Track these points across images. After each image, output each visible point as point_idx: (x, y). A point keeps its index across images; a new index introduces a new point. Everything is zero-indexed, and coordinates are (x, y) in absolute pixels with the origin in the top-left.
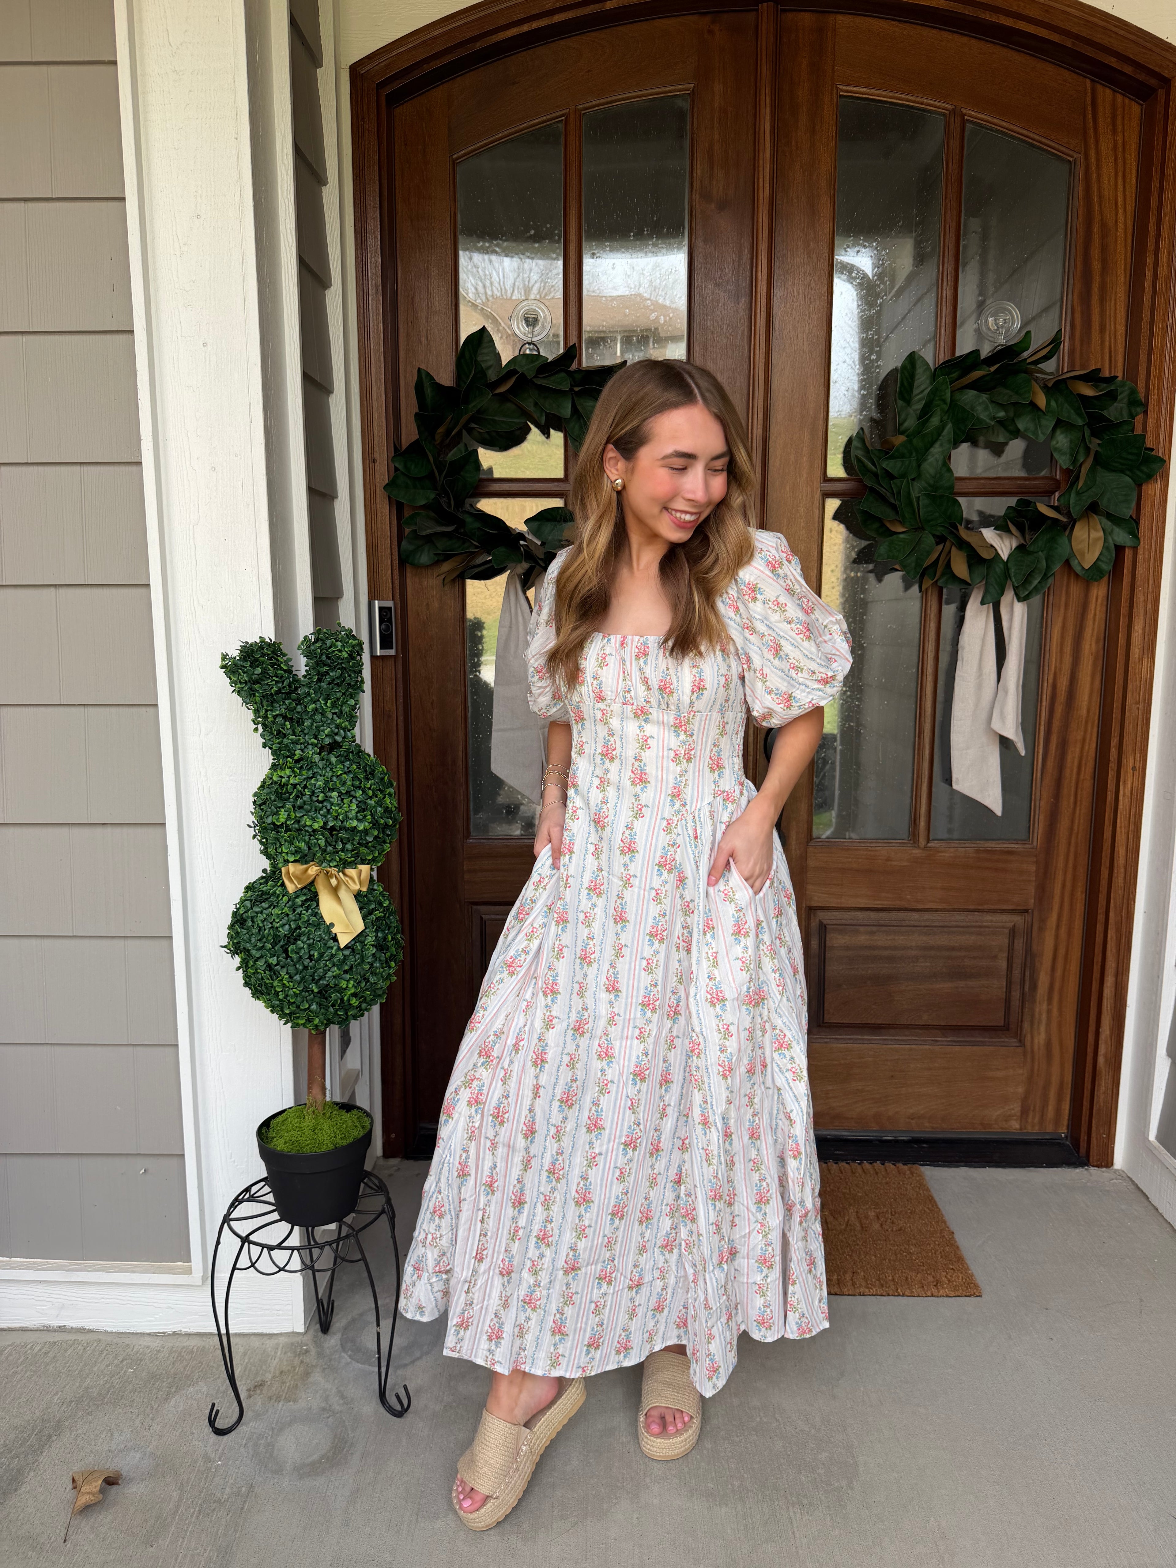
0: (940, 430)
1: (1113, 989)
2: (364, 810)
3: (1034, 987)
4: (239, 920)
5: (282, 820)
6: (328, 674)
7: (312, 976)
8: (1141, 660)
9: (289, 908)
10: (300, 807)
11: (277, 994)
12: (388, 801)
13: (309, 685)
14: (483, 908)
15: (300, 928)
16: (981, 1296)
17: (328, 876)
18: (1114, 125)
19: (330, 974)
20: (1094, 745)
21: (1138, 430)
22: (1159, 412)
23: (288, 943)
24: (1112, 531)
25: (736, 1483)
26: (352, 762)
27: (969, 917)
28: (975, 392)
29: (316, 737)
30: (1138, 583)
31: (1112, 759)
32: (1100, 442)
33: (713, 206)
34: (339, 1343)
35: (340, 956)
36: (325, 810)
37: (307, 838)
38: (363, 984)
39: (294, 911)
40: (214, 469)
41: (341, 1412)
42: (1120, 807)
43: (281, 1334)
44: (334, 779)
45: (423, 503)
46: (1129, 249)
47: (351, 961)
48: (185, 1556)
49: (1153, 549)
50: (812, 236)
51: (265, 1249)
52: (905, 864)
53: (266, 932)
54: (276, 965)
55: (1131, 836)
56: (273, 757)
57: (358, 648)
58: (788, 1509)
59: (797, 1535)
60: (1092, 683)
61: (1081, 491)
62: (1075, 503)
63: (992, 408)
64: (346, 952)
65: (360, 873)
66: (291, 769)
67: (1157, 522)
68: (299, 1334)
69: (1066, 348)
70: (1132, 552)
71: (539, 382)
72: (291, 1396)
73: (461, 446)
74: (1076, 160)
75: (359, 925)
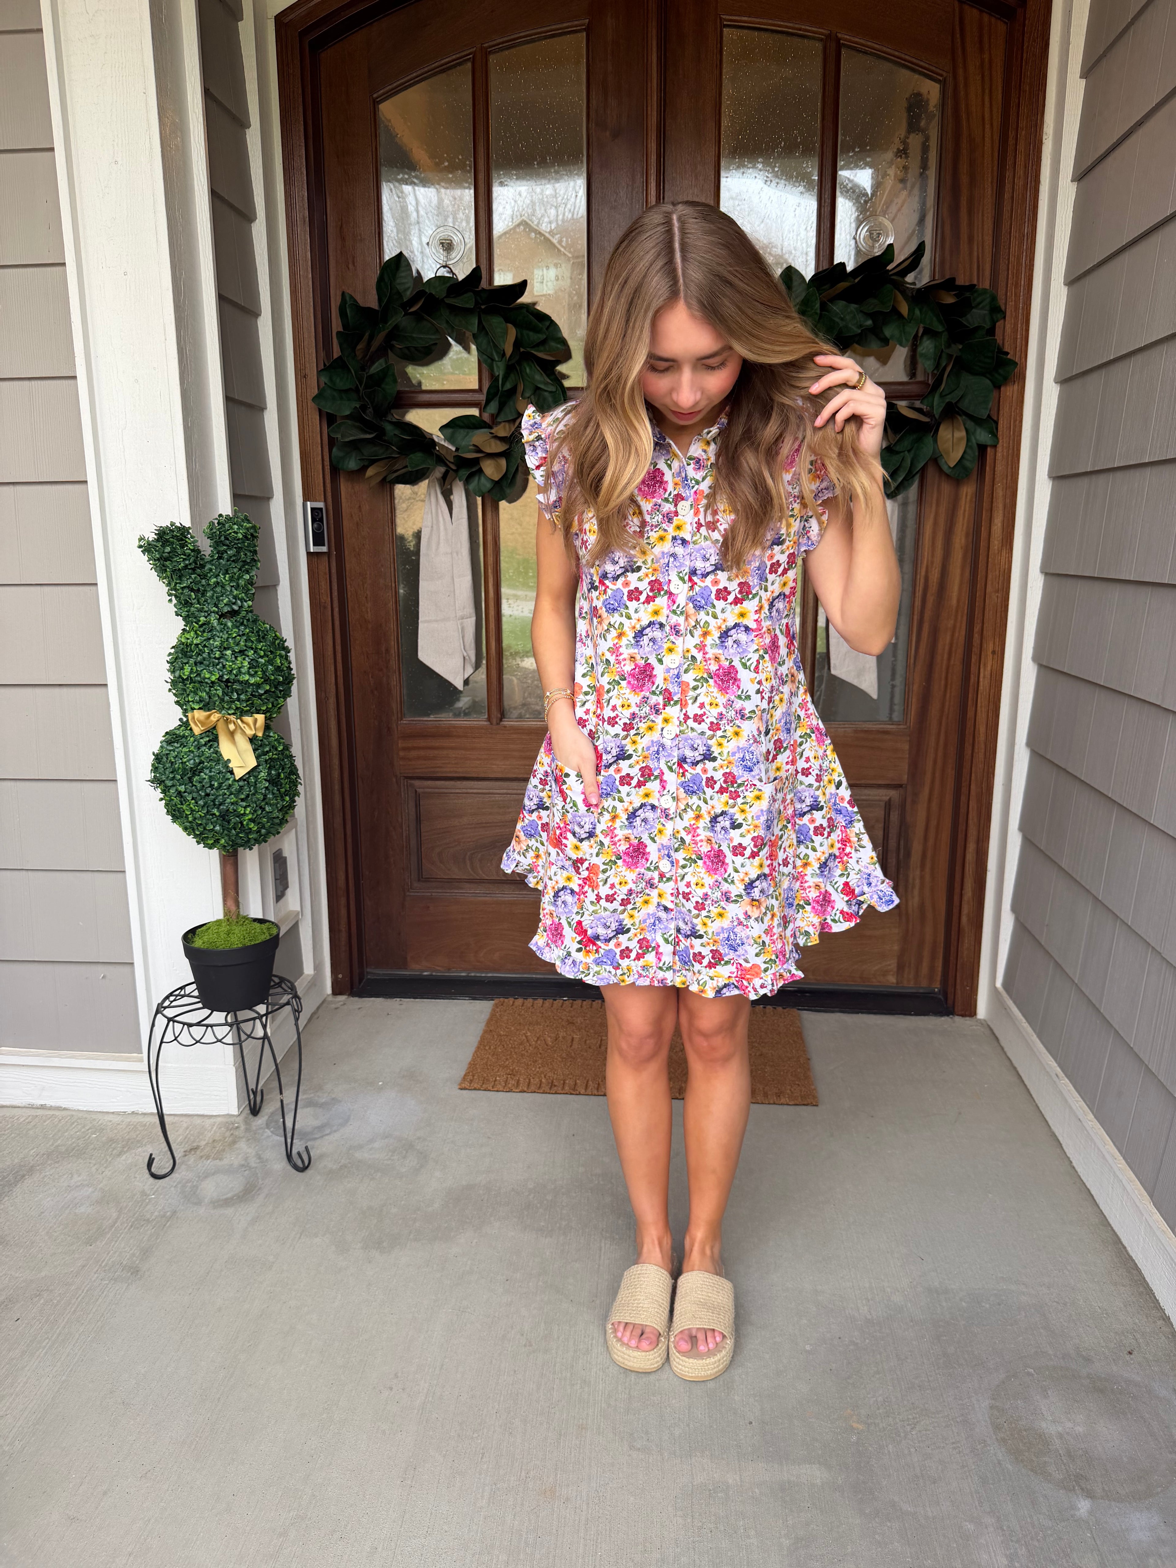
1: (976, 854)
2: (256, 667)
3: (908, 855)
4: (158, 758)
5: (187, 673)
6: (226, 553)
7: (214, 801)
8: (1000, 551)
9: (195, 746)
10: (201, 663)
11: (187, 816)
12: (279, 661)
13: (210, 562)
14: (417, 783)
15: (203, 763)
16: (817, 1106)
17: (227, 722)
18: (981, 42)
19: (228, 800)
20: (964, 631)
21: (998, 336)
22: (1016, 317)
23: (194, 774)
24: (975, 430)
25: (564, 1223)
26: (246, 627)
28: (844, 303)
29: (216, 605)
30: (997, 479)
31: (975, 644)
32: (960, 347)
33: (608, 133)
34: (265, 1122)
35: (236, 786)
36: (221, 665)
37: (207, 689)
38: (259, 812)
39: (199, 748)
40: (137, 381)
41: (256, 1168)
42: (981, 688)
43: (219, 1116)
44: (230, 640)
45: (347, 413)
46: (996, 162)
47: (246, 790)
48: (115, 1252)
49: (1010, 447)
50: (699, 159)
51: (186, 1027)
53: (176, 766)
54: (185, 792)
55: (990, 715)
56: (184, 623)
57: (252, 531)
58: (601, 1241)
59: (602, 1257)
60: (962, 575)
61: (944, 394)
62: (937, 404)
63: (860, 318)
64: (241, 783)
65: (256, 721)
66: (196, 632)
67: (1015, 421)
68: (233, 1116)
69: (937, 260)
70: (993, 450)
71: (448, 301)
72: (219, 1156)
73: (382, 361)
74: (945, 79)
75: (252, 763)
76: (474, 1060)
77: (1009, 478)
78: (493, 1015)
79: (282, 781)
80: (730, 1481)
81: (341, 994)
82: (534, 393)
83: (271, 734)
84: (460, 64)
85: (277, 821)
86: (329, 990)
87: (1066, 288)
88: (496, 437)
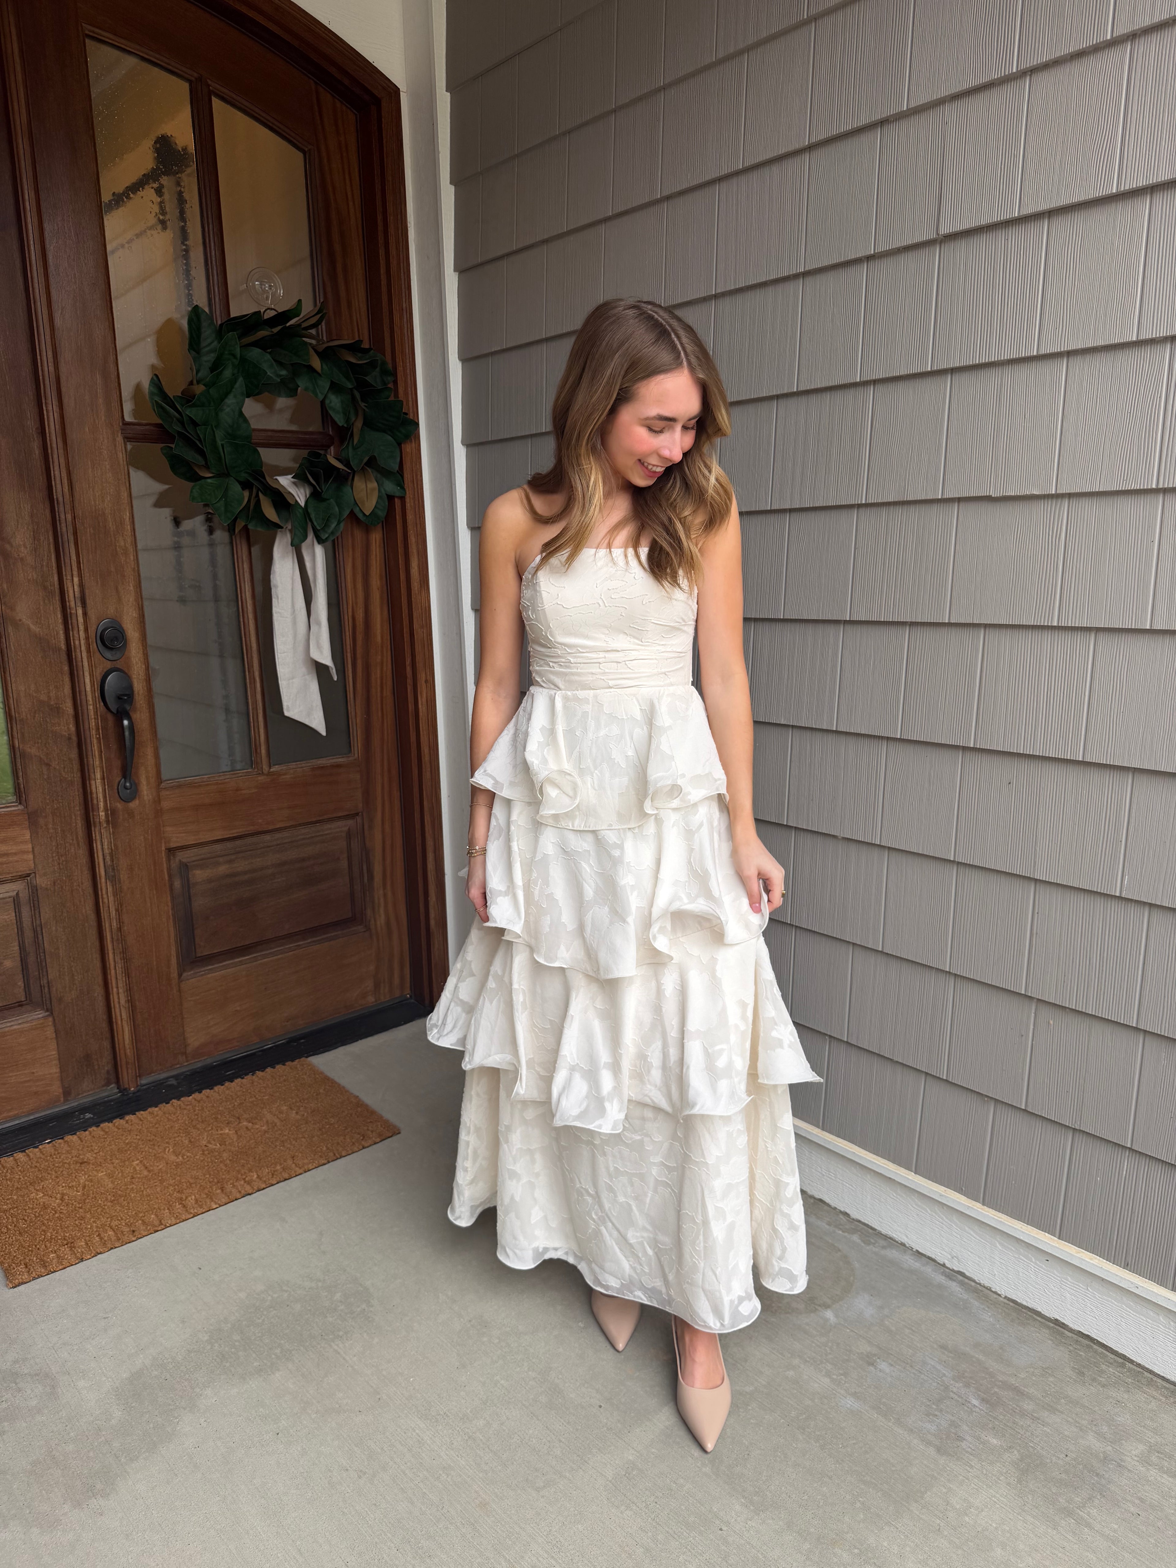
0: (231, 383)
1: (434, 864)
3: (371, 877)
8: (420, 592)
16: (399, 1133)
18: (336, 124)
20: (391, 668)
22: (406, 381)
24: (383, 483)
27: (313, 829)
28: (259, 350)
31: (407, 677)
32: (366, 404)
42: (420, 714)
46: (361, 237)
49: (417, 498)
52: (254, 791)
55: (431, 736)
58: (331, 1346)
59: (348, 1359)
60: (382, 614)
63: (275, 367)
67: (417, 475)
70: (401, 501)
74: (308, 150)
77: (419, 526)
80: (631, 1458)
87: (461, 364)
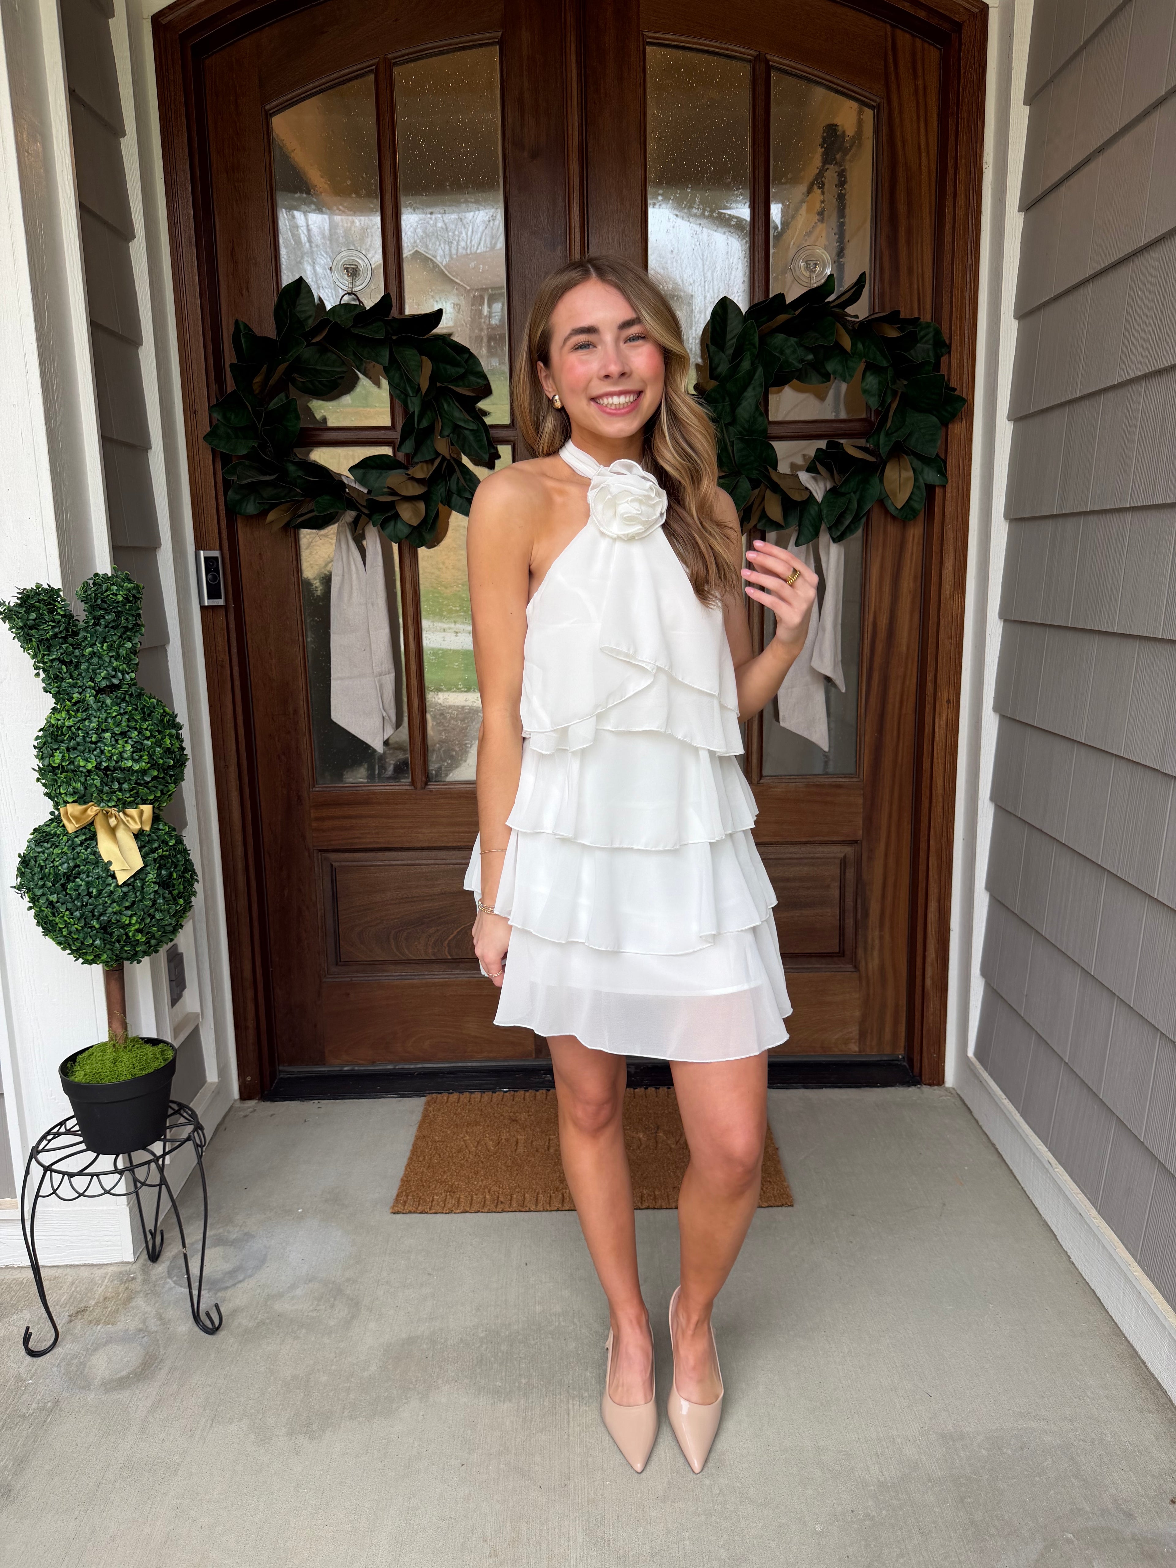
0: (751, 374)
1: (937, 914)
2: (141, 750)
3: (866, 914)
4: (25, 861)
5: (58, 761)
6: (104, 618)
7: (92, 911)
8: (952, 596)
9: (69, 847)
10: (75, 749)
11: (61, 929)
12: (168, 742)
13: (85, 629)
14: (333, 856)
15: (79, 866)
16: (792, 1206)
17: (107, 815)
18: (914, 69)
19: (110, 910)
20: (915, 680)
21: (944, 371)
22: (962, 352)
23: (68, 881)
24: (922, 470)
25: (523, 1381)
26: (128, 704)
27: (803, 849)
28: (783, 336)
29: (92, 680)
30: (947, 521)
31: (928, 693)
32: (905, 383)
34: (166, 1270)
35: (119, 892)
36: (98, 750)
37: (83, 780)
38: (148, 920)
39: (74, 849)
41: (156, 1332)
42: (937, 739)
43: (111, 1264)
45: (244, 452)
46: (933, 192)
47: (131, 897)
49: (961, 487)
50: (624, 182)
51: (66, 1177)
53: (47, 870)
54: (57, 902)
55: (947, 766)
56: (54, 700)
57: (134, 592)
58: (568, 1402)
59: (572, 1424)
60: (911, 620)
61: (890, 432)
62: (884, 443)
63: (800, 352)
64: (125, 889)
65: (141, 813)
66: (68, 711)
67: (964, 460)
68: (128, 1263)
69: (877, 292)
70: (941, 490)
71: (356, 331)
72: (111, 1319)
73: (282, 395)
74: (879, 105)
75: (137, 863)
76: (406, 1175)
77: (960, 519)
78: (425, 1116)
79: (175, 882)
81: (250, 1098)
82: (453, 432)
83: (161, 827)
84: (361, 76)
85: (170, 928)
86: (236, 1095)
87: (1017, 322)
88: (412, 479)
